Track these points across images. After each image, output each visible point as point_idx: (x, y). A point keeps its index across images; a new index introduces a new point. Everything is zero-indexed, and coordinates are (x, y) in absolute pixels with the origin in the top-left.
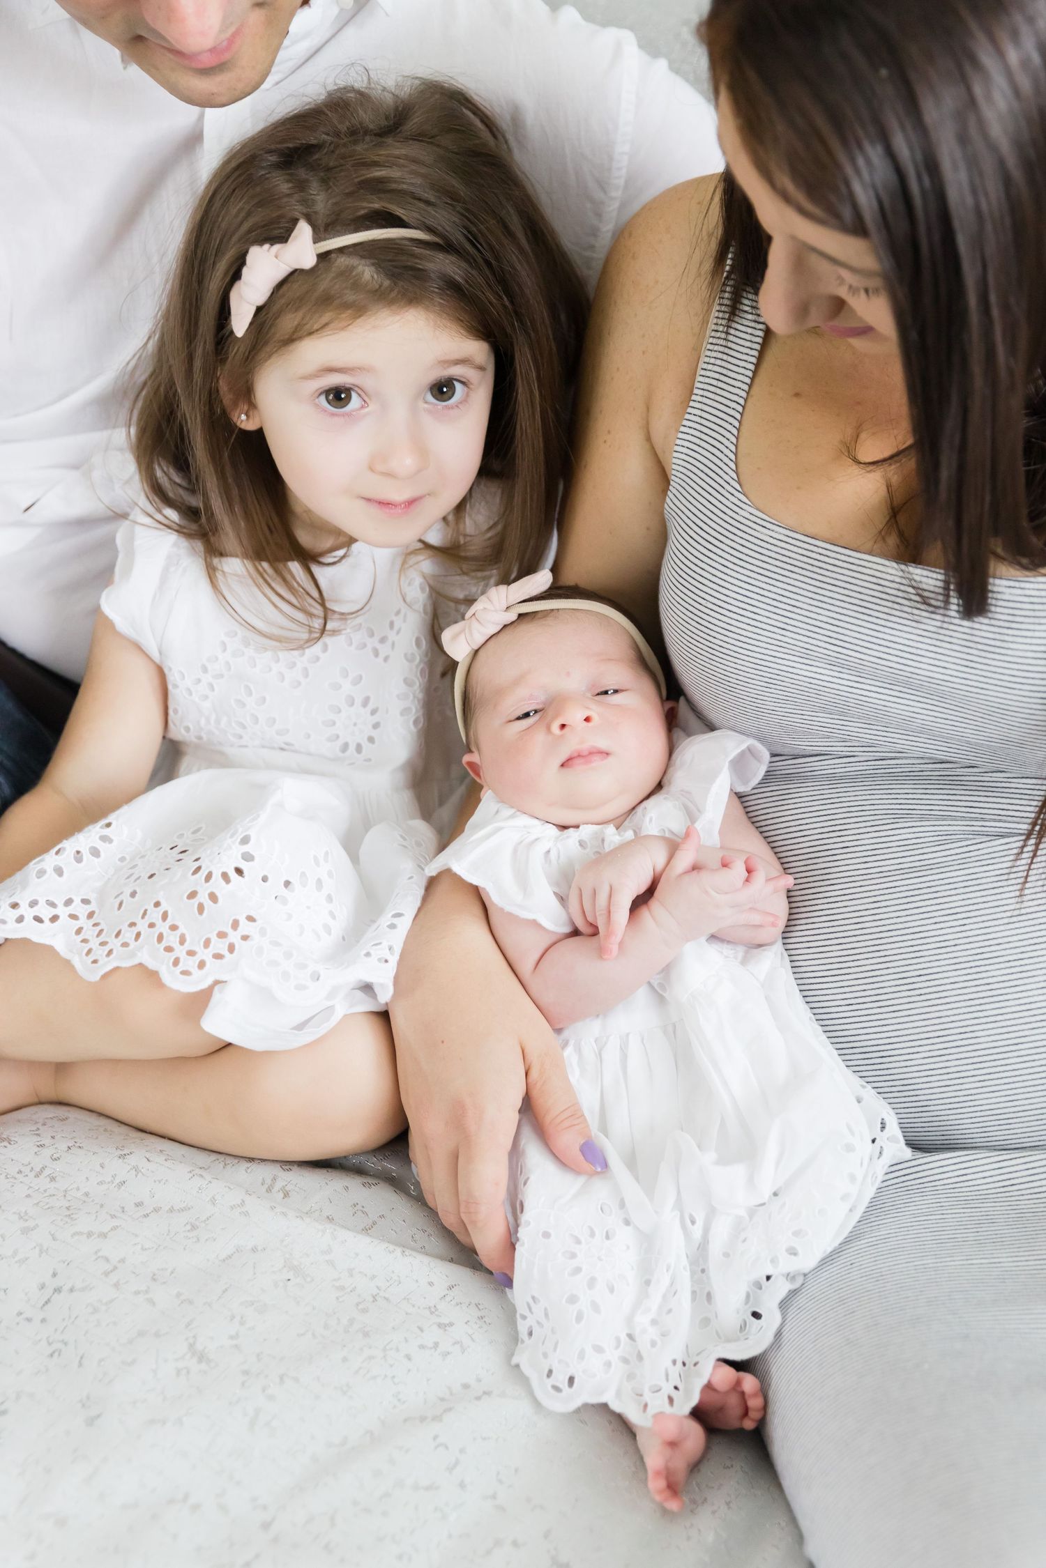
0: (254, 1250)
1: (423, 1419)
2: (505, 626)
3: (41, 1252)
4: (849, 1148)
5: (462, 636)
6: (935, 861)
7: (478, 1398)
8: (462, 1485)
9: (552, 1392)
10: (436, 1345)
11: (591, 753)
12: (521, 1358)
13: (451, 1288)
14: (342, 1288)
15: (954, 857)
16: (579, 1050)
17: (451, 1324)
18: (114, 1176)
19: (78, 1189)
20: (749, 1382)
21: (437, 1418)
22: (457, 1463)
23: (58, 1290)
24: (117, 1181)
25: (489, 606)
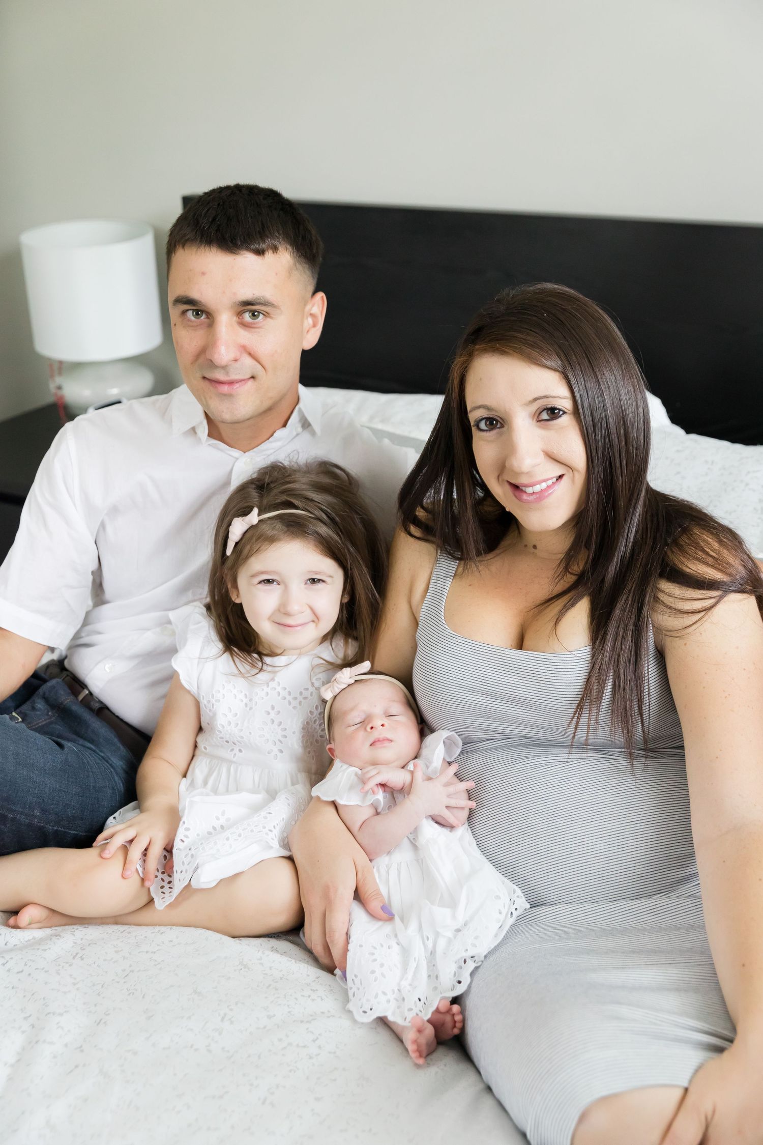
1: (302, 1022)
2: (349, 685)
3: (124, 959)
4: (498, 897)
5: (330, 689)
7: (329, 1017)
8: (320, 1047)
9: (363, 1014)
10: (309, 996)
11: (384, 740)
12: (350, 1006)
13: (317, 978)
14: (266, 974)
15: (540, 774)
16: (378, 871)
17: (317, 990)
19: (142, 935)
20: (456, 1008)
21: (309, 1022)
22: (317, 1038)
23: (132, 971)
24: (161, 932)
25: (342, 675)
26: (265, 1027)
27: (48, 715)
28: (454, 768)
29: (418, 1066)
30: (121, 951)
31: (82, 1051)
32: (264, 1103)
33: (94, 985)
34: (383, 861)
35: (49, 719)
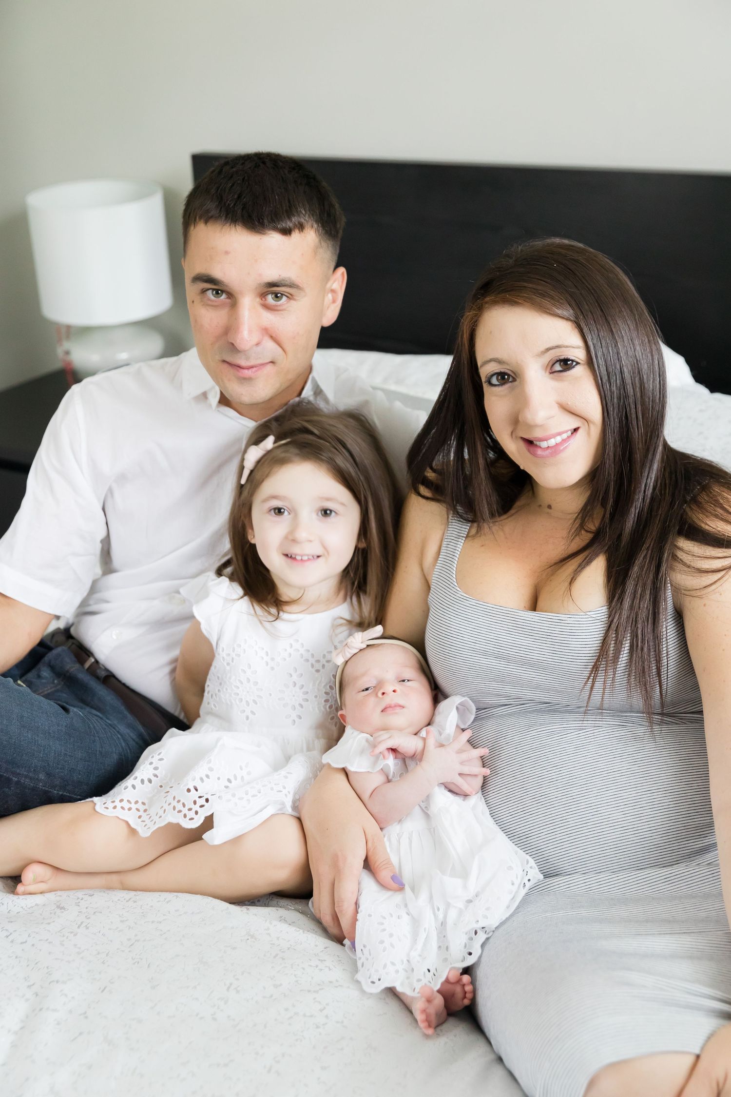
0: (232, 928)
1: (309, 991)
2: (361, 650)
3: (129, 928)
4: (510, 868)
5: (341, 654)
6: (547, 743)
7: (337, 987)
8: (327, 1017)
9: (371, 984)
10: (317, 966)
11: (395, 706)
12: (359, 977)
13: (326, 948)
14: (274, 944)
15: (555, 741)
16: (389, 840)
17: (325, 960)
18: (165, 899)
19: (147, 904)
20: (466, 978)
21: (315, 992)
22: (325, 1008)
23: (138, 941)
24: (167, 900)
25: (353, 640)
26: (272, 996)
27: (53, 683)
28: (467, 735)
29: (427, 1036)
30: (126, 921)
31: (86, 1017)
32: (269, 1071)
33: (99, 953)
34: (394, 830)
35: (54, 687)
